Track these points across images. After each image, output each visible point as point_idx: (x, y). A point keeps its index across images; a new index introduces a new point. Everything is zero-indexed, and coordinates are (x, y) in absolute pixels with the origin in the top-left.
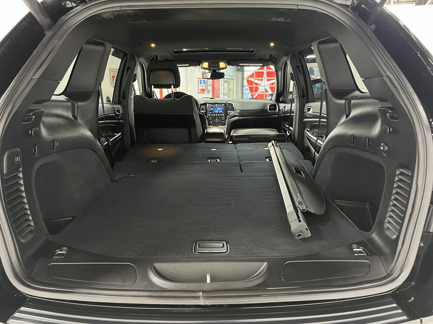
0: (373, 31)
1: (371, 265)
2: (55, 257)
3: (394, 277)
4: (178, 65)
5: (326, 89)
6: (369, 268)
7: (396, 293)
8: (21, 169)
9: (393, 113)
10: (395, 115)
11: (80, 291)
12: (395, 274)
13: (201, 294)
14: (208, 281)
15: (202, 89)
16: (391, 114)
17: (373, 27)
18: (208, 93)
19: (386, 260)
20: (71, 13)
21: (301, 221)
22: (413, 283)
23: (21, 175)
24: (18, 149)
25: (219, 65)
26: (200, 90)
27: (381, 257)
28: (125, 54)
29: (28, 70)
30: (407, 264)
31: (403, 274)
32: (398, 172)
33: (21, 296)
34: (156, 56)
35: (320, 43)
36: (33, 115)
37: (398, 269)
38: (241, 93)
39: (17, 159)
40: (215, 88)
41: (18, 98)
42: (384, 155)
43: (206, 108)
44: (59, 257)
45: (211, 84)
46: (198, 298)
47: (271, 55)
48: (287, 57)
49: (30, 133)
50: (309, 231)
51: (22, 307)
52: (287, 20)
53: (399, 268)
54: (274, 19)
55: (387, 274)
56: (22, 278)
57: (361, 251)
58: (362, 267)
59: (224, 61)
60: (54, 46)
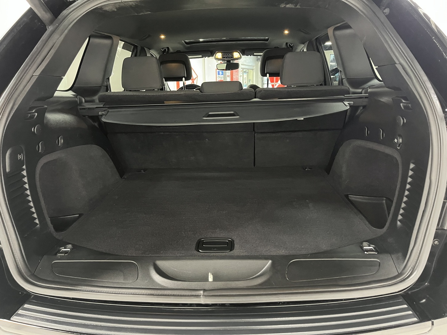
0: (387, 16)
1: (381, 264)
2: (59, 255)
3: (405, 276)
5: (342, 78)
6: (379, 267)
7: (408, 293)
8: (24, 167)
9: (407, 103)
10: (410, 105)
11: (82, 289)
12: (406, 274)
13: (202, 292)
16: (405, 104)
17: (387, 11)
19: (398, 259)
20: (72, 7)
22: (426, 284)
23: (24, 173)
25: (233, 55)
27: (393, 256)
28: (135, 47)
29: (29, 66)
31: (415, 273)
32: (412, 166)
33: (25, 293)
34: (168, 48)
35: (336, 29)
36: (35, 112)
37: (410, 269)
38: (261, 83)
39: (19, 157)
40: (234, 79)
41: (19, 96)
42: (398, 148)
44: (63, 255)
45: (230, 74)
46: (198, 296)
47: (287, 43)
48: (303, 45)
49: (33, 130)
51: (26, 305)
52: (296, 6)
53: (411, 267)
54: (283, 6)
55: (398, 273)
56: (26, 276)
57: (372, 249)
58: (372, 266)
59: (238, 51)
60: (54, 41)
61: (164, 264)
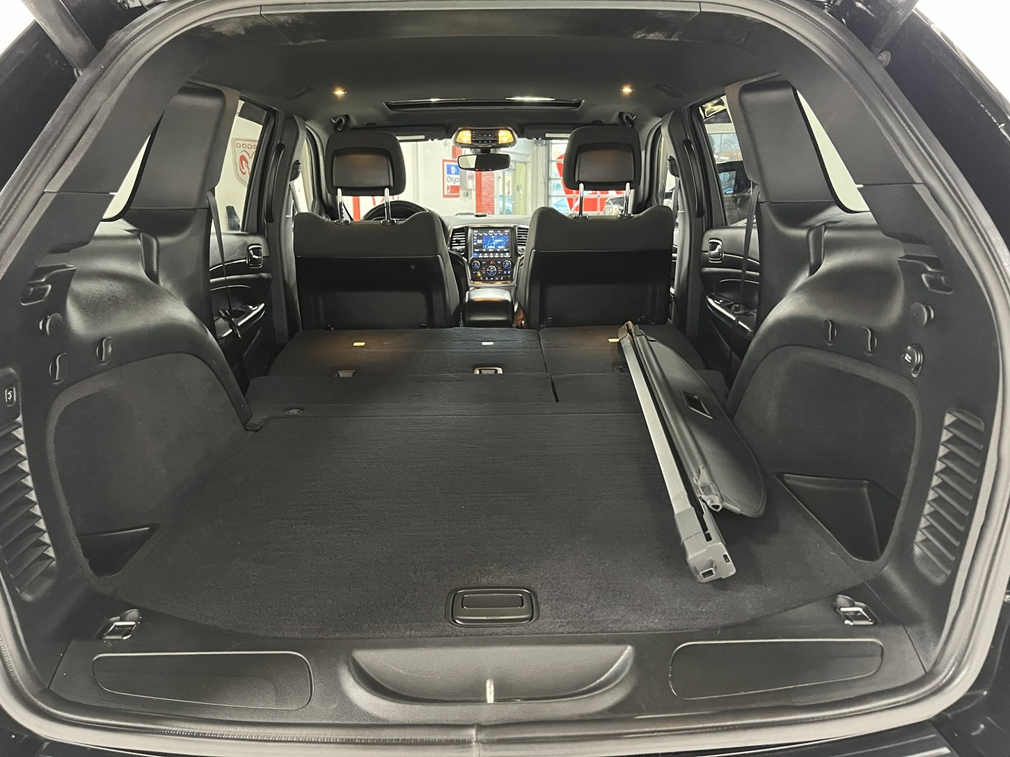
0: (886, 68)
1: (885, 650)
2: (108, 638)
3: (942, 681)
4: (399, 138)
5: (760, 200)
6: (882, 659)
7: (947, 718)
8: (20, 419)
9: (937, 274)
10: (943, 278)
11: (173, 729)
12: (944, 674)
14: (490, 698)
15: (452, 187)
16: (933, 277)
17: (885, 57)
18: (467, 196)
19: (922, 637)
20: (139, 23)
21: (711, 539)
22: (985, 693)
23: (20, 434)
24: (12, 370)
25: (498, 137)
26: (448, 189)
27: (909, 630)
28: (272, 113)
29: (34, 169)
30: (973, 648)
31: (964, 672)
32: (949, 419)
33: (26, 736)
34: (347, 117)
35: (747, 89)
36: (47, 282)
37: (952, 661)
38: (545, 194)
39: (8, 396)
40: (483, 185)
42: (914, 375)
43: (466, 239)
44: (120, 637)
46: (465, 743)
47: (621, 114)
48: (660, 119)
49: (41, 327)
50: (731, 562)
52: (670, 37)
53: (953, 658)
54: (639, 35)
55: (923, 672)
56: (29, 694)
57: (859, 612)
58: (863, 655)
59: (510, 128)
60: (96, 107)
61: (373, 658)
